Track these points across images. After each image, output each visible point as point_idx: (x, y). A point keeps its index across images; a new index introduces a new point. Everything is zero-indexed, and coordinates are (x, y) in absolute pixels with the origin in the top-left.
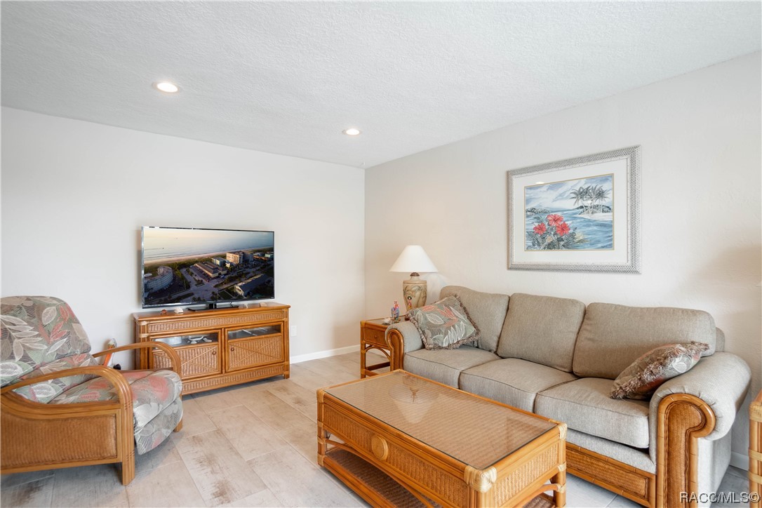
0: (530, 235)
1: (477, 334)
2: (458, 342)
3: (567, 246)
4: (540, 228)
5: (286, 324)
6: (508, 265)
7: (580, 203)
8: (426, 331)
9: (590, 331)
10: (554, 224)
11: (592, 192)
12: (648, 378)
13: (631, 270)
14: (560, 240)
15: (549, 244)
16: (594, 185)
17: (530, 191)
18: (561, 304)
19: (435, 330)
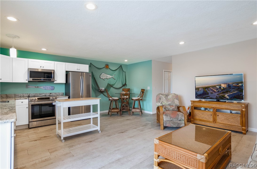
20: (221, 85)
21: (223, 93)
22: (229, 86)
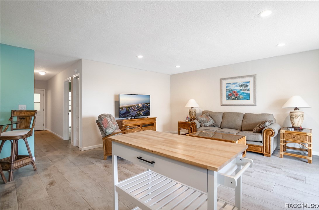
0: (227, 96)
1: (215, 123)
2: (210, 125)
3: (238, 99)
4: (230, 94)
5: (155, 123)
6: (221, 104)
7: (241, 88)
8: (202, 122)
9: (246, 120)
10: (234, 93)
11: (245, 85)
12: (261, 127)
13: (255, 105)
14: (236, 98)
15: (233, 99)
16: (245, 84)
17: (227, 84)
18: (238, 114)
19: (204, 122)
20: (138, 105)
21: (140, 111)
22: (143, 106)
